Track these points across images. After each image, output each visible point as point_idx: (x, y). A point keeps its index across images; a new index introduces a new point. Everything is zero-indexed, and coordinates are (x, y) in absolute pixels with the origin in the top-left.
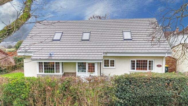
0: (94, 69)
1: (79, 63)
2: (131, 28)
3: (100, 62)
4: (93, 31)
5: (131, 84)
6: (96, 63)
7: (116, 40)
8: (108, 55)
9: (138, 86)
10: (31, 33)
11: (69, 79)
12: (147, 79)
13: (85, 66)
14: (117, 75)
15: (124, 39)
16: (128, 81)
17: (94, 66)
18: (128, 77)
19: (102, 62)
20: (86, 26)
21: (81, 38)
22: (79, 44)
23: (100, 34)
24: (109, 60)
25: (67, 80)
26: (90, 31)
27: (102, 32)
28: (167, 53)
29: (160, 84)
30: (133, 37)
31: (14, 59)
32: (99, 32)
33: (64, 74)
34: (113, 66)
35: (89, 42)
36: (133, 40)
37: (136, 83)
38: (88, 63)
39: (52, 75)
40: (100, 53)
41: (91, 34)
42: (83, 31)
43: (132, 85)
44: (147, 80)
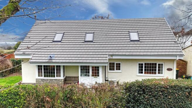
0: (98, 73)
1: (81, 66)
2: (138, 28)
3: (104, 65)
4: (97, 31)
5: (145, 93)
6: (100, 66)
7: (121, 41)
8: (114, 57)
9: (154, 96)
10: (29, 33)
11: (72, 87)
12: (163, 87)
13: (89, 70)
14: (126, 82)
15: (131, 41)
16: (141, 90)
17: (99, 69)
18: (141, 85)
19: (107, 65)
20: (89, 26)
21: (84, 39)
22: (81, 46)
23: (105, 35)
24: (114, 63)
25: (69, 89)
26: (94, 31)
27: (106, 33)
28: (179, 56)
29: (179, 94)
30: (140, 39)
31: (11, 62)
32: (103, 33)
33: (66, 78)
34: (119, 69)
35: (92, 43)
36: (141, 41)
37: (151, 92)
38: (92, 67)
39: (53, 79)
40: (105, 56)
41: (95, 35)
42: (86, 31)
43: (146, 95)
44: (164, 89)
